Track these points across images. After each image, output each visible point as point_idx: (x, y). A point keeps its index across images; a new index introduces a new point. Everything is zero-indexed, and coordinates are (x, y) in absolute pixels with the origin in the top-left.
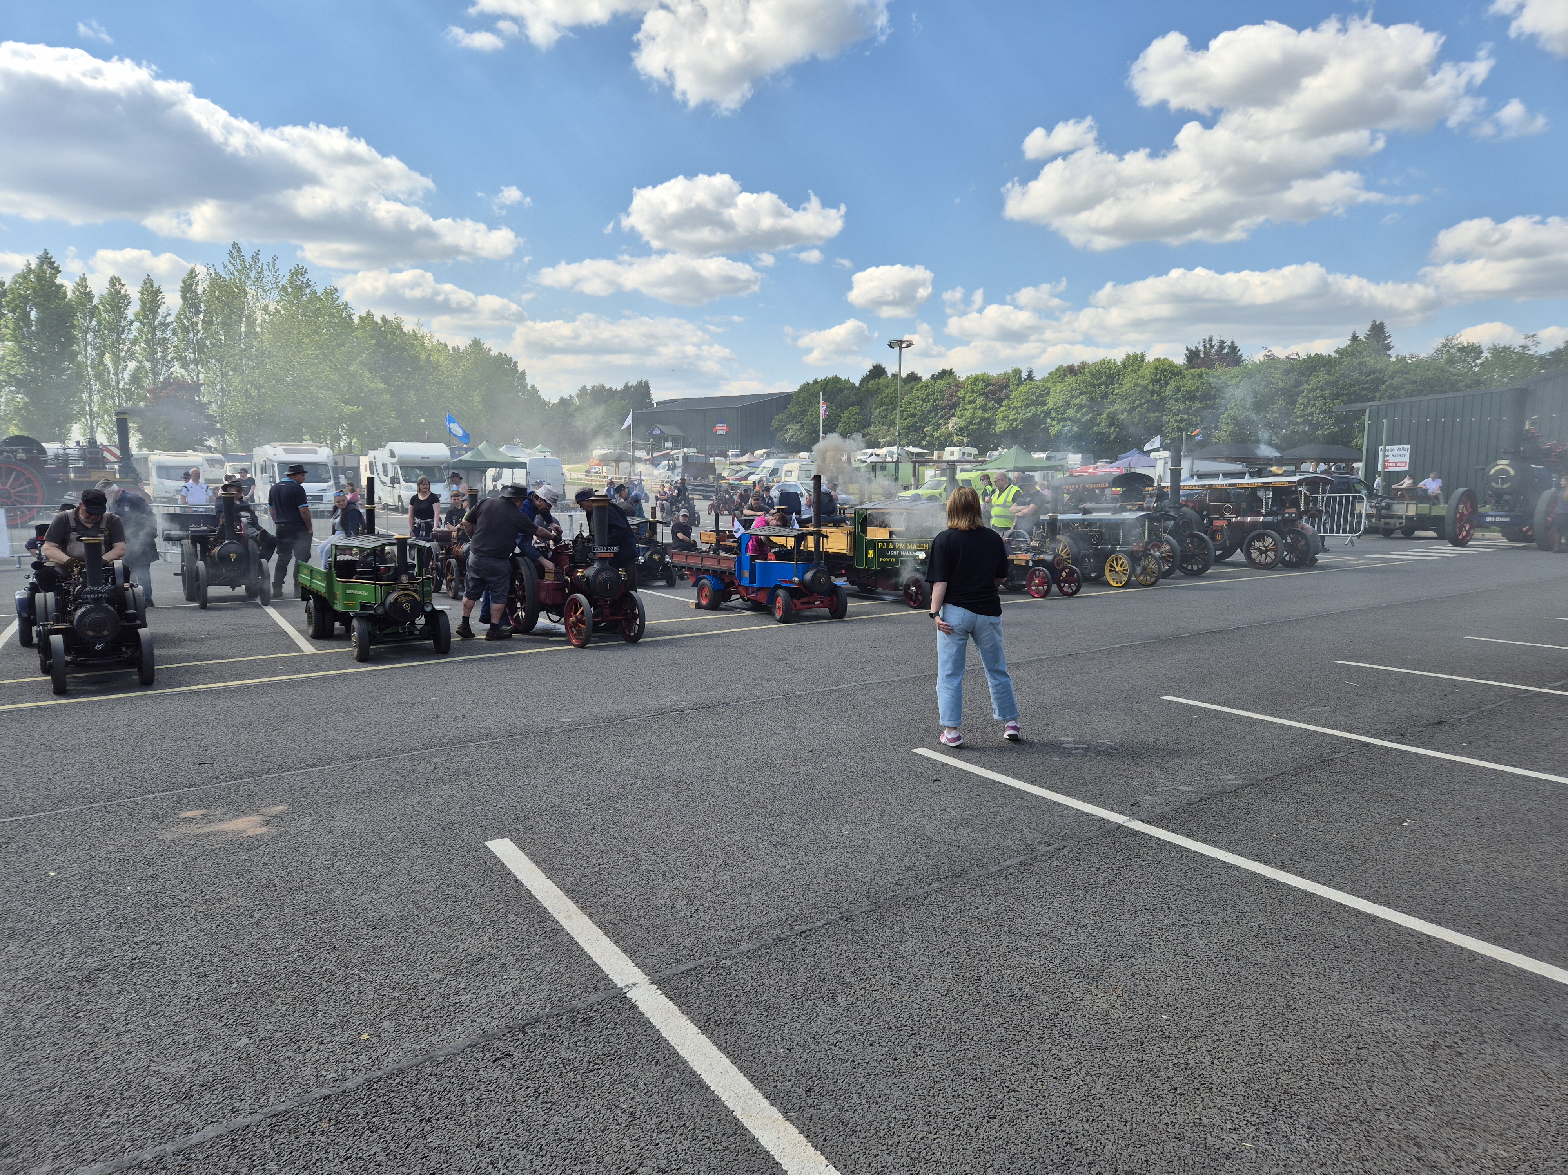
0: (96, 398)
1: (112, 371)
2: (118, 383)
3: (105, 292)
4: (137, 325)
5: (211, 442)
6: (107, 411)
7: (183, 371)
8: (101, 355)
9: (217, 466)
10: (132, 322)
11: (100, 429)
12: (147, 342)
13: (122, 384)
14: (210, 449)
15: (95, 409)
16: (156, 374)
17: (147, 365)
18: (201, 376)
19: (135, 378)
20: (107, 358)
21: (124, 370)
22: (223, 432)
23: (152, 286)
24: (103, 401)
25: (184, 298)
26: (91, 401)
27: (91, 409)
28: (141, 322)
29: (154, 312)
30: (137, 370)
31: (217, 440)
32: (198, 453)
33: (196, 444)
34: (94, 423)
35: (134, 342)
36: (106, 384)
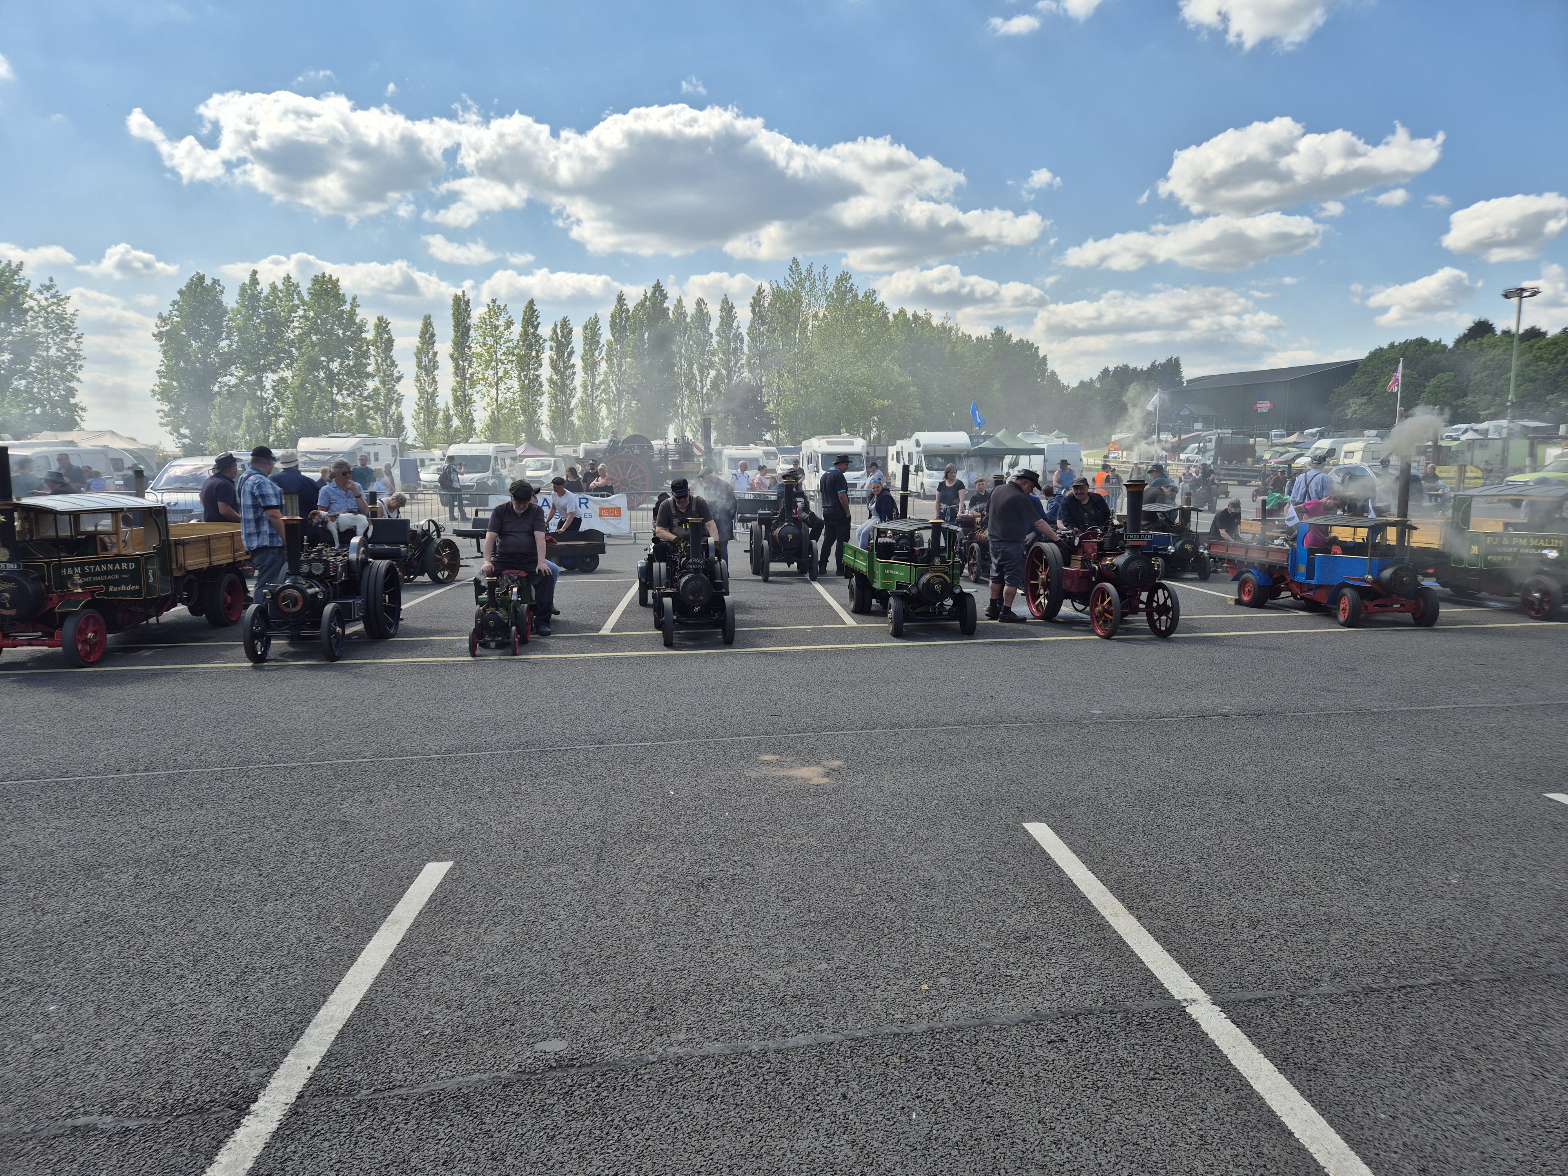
0: (686, 402)
1: (699, 379)
2: (702, 388)
3: (694, 311)
4: (717, 338)
5: (768, 437)
6: (694, 414)
7: (750, 375)
8: (691, 366)
9: (772, 457)
10: (713, 336)
11: (688, 428)
12: (723, 353)
13: (705, 389)
14: (768, 443)
15: (685, 412)
16: (729, 378)
17: (724, 372)
18: (764, 379)
19: (715, 385)
20: (695, 369)
21: (707, 377)
22: (776, 427)
23: (728, 303)
24: (691, 404)
25: (753, 311)
26: (683, 404)
27: (682, 412)
28: (720, 335)
29: (730, 326)
30: (716, 377)
31: (773, 435)
32: (758, 447)
33: (757, 439)
35: (713, 354)
36: (693, 391)
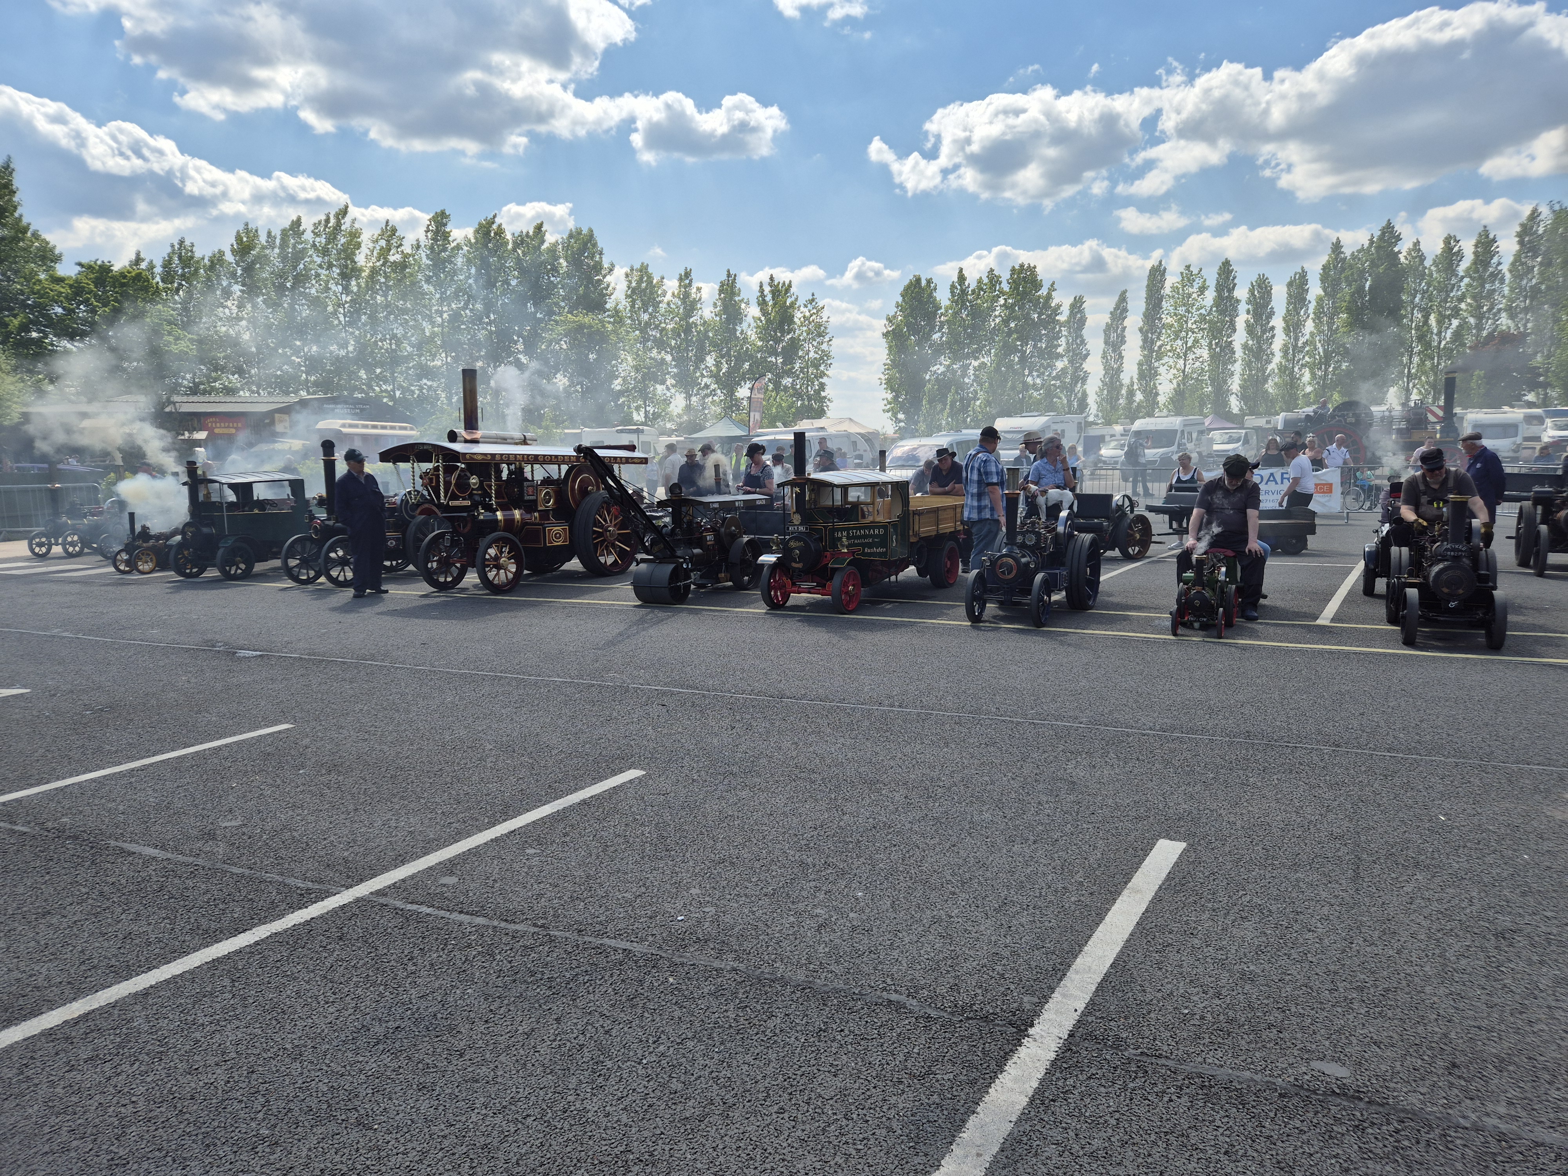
0: (1416, 360)
1: (1435, 331)
2: (1440, 342)
3: (1439, 251)
4: (1466, 280)
5: (1531, 397)
6: (1425, 373)
7: (1510, 322)
8: (1426, 318)
9: (1535, 422)
10: (1463, 278)
11: (1415, 390)
12: (1474, 298)
13: (1443, 343)
14: (1530, 405)
15: (1413, 371)
16: (1479, 327)
17: (1472, 320)
18: (1529, 325)
19: (1458, 335)
20: (1433, 320)
21: (1447, 328)
22: (1546, 385)
23: (1487, 236)
24: (1423, 362)
25: (1521, 243)
26: (1411, 362)
27: (1409, 371)
28: (1471, 277)
29: (1486, 264)
30: (1460, 326)
31: (1538, 394)
32: (1515, 410)
33: (1514, 400)
34: (1411, 385)
35: (1461, 299)
36: (1428, 345)
